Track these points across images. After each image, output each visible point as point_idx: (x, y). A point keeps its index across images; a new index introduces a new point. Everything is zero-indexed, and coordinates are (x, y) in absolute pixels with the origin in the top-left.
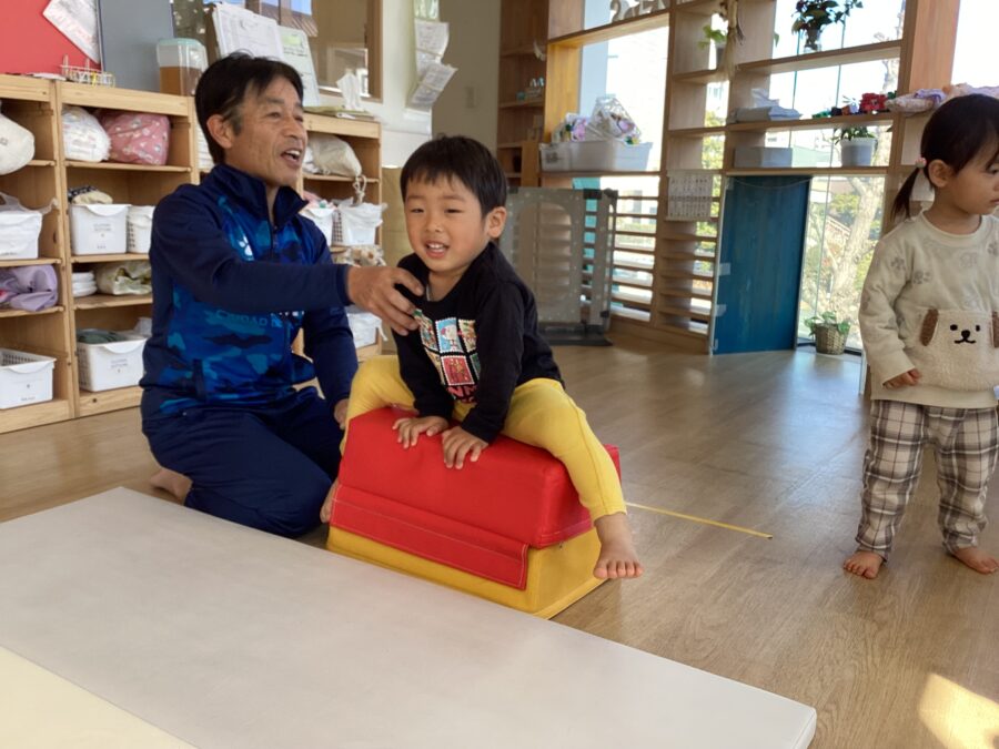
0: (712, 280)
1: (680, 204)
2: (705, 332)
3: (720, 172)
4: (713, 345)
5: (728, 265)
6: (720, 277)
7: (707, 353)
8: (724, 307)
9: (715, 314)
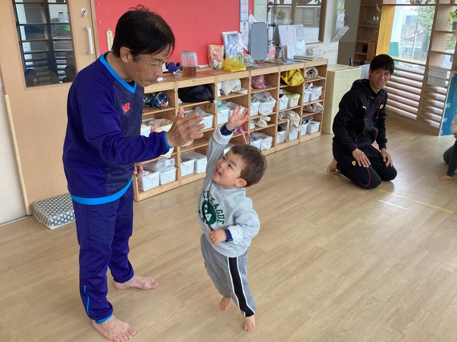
0: (443, 109)
1: (433, 79)
2: (438, 127)
3: (450, 70)
4: (441, 132)
5: (450, 104)
6: (446, 108)
7: (438, 135)
8: (447, 119)
9: (443, 122)
